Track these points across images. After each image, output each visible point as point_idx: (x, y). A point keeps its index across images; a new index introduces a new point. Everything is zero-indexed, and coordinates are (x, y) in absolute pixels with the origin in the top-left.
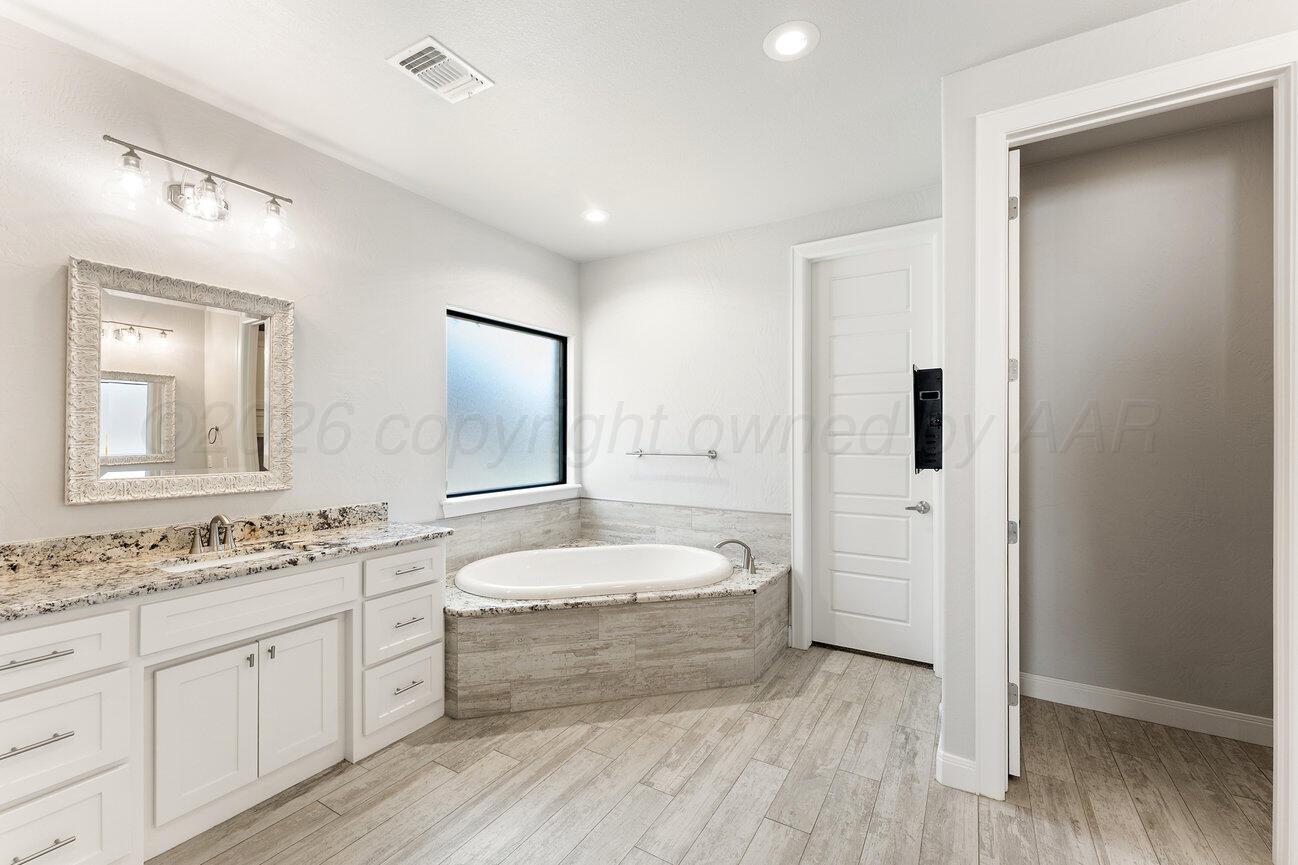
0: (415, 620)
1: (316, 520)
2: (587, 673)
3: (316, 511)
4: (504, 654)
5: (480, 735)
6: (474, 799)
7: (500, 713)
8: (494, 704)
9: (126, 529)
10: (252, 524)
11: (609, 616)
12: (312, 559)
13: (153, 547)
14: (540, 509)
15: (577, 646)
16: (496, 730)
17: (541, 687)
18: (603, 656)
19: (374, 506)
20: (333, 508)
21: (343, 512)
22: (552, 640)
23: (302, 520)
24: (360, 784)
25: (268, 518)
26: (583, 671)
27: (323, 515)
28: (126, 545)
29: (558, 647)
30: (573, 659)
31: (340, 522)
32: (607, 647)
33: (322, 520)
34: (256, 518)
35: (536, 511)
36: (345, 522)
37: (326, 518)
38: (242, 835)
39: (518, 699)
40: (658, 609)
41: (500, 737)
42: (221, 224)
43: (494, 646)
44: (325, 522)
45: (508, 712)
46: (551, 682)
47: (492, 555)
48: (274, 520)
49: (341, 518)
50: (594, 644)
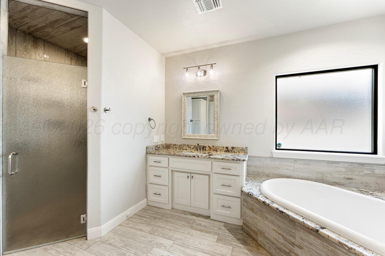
0: (229, 186)
1: (225, 149)
2: (289, 253)
3: (225, 146)
4: (255, 216)
5: (238, 239)
6: (206, 251)
7: (254, 239)
8: (252, 234)
9: (190, 144)
10: (210, 147)
11: (302, 230)
12: (198, 157)
13: (193, 148)
14: (341, 165)
15: (284, 235)
16: (244, 242)
17: (268, 242)
18: (297, 250)
19: (243, 148)
20: (230, 146)
21: (233, 148)
22: (272, 222)
23: (222, 148)
24: (203, 224)
25: (213, 146)
26: (288, 251)
27: (227, 148)
28: (189, 147)
29: (275, 228)
30: (282, 241)
31: (232, 151)
32: (300, 248)
33: (226, 149)
34: (211, 146)
35: (338, 165)
36: (233, 151)
37: (228, 149)
38: (183, 215)
39: (260, 239)
40: (339, 250)
41: (241, 245)
42: (205, 76)
43: (252, 210)
44: (227, 150)
45: (256, 241)
46: (272, 243)
47: (301, 179)
48: (215, 147)
49: (232, 150)
50: (293, 240)
